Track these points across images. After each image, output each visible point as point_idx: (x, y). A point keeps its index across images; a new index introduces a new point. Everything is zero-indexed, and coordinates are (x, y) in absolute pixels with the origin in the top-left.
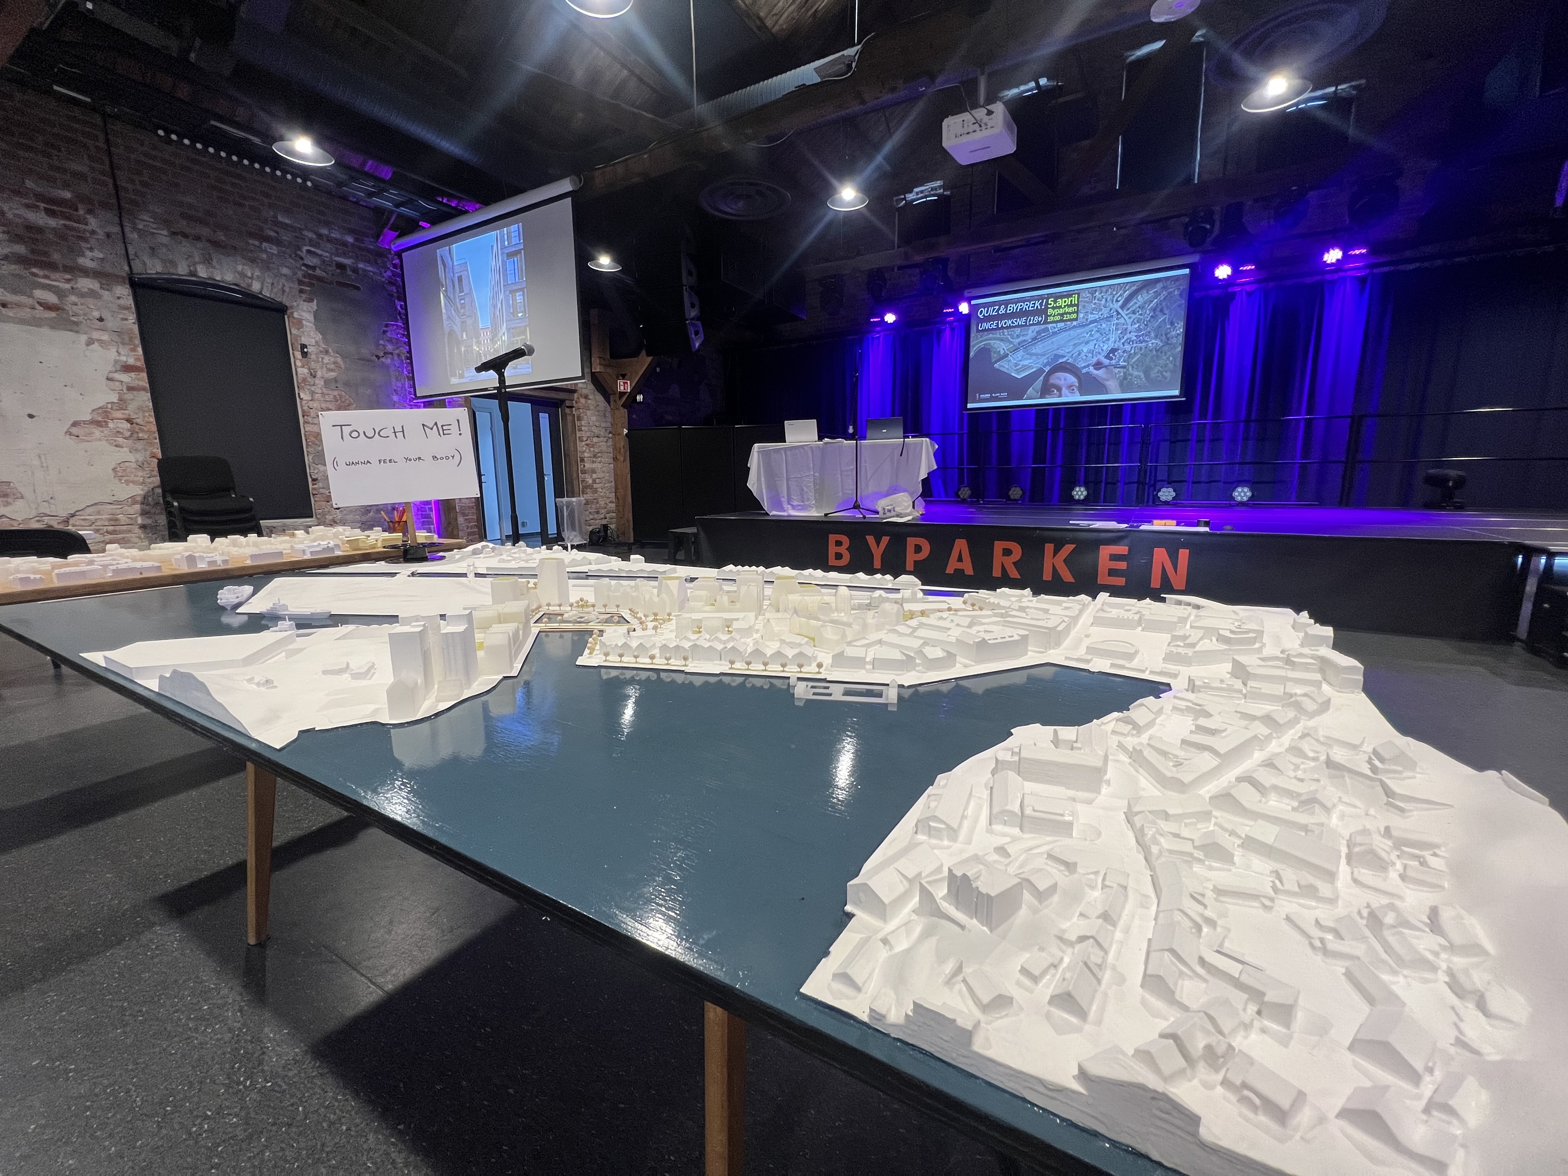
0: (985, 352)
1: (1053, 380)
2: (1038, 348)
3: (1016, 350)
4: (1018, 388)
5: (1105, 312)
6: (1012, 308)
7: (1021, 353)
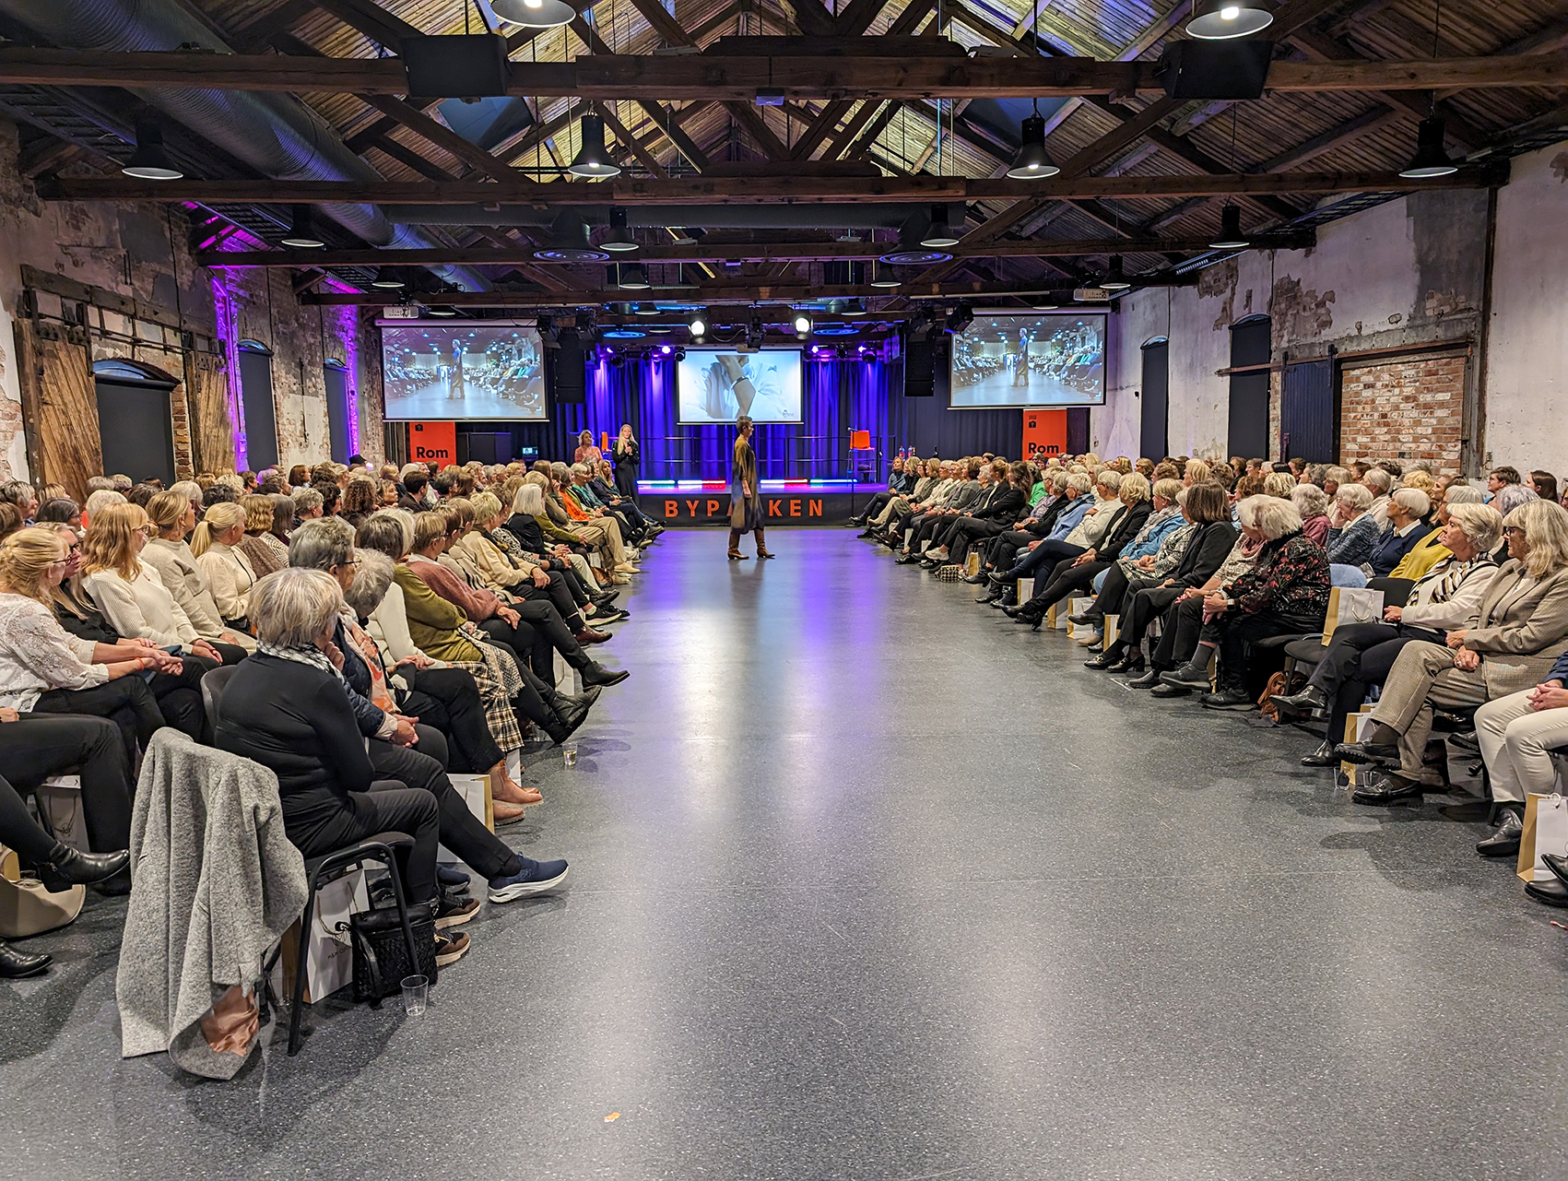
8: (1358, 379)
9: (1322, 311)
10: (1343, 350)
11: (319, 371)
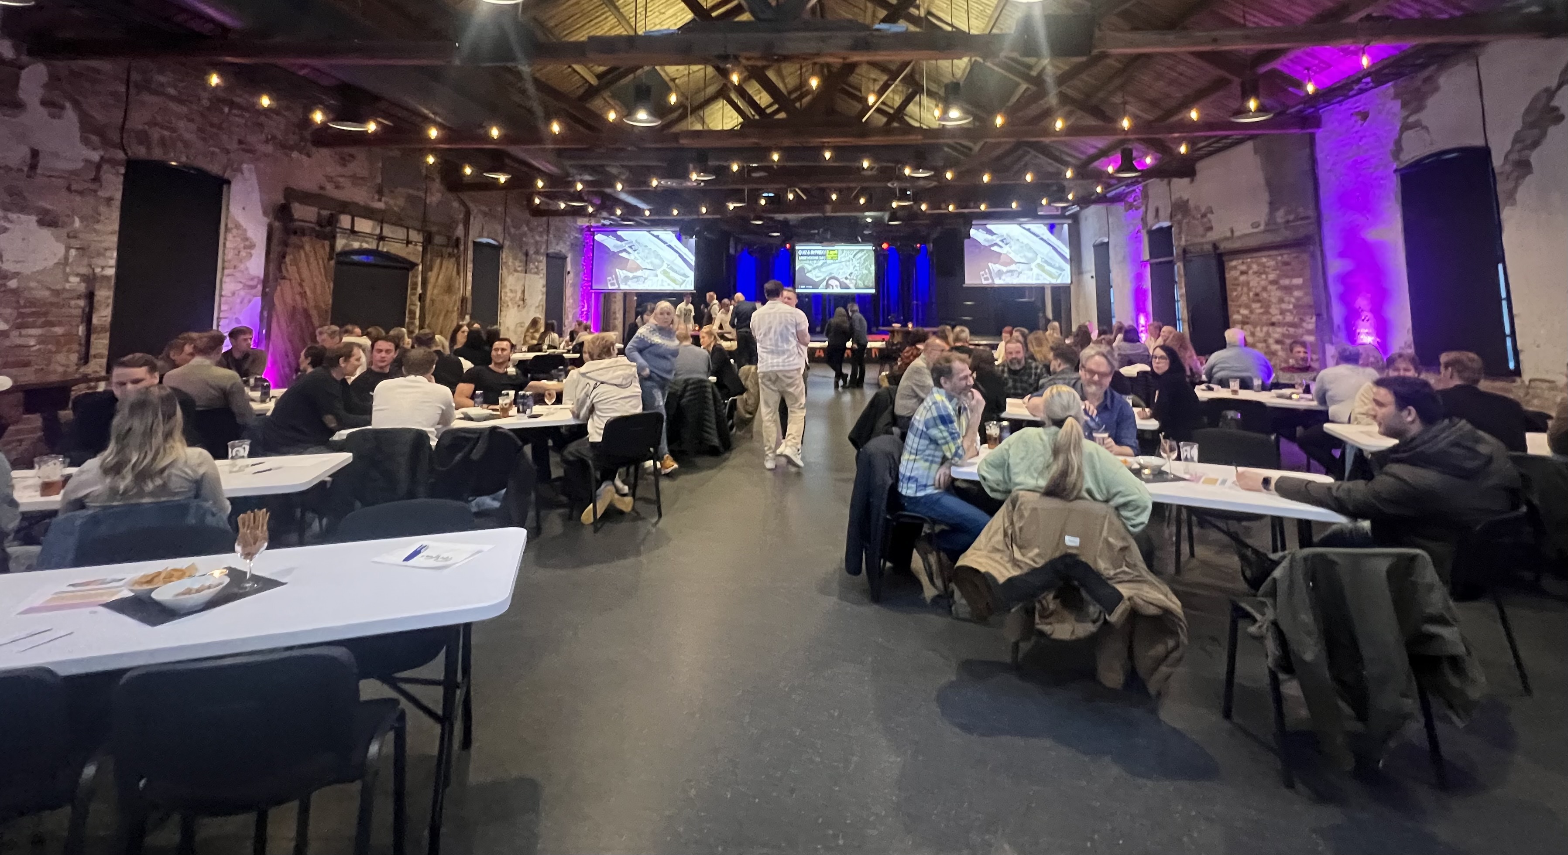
0: (802, 268)
1: (830, 282)
2: (823, 269)
3: (814, 269)
4: (816, 285)
5: (847, 258)
6: (813, 252)
7: (817, 270)
8: (1235, 268)
9: (1205, 220)
10: (1224, 246)
11: (543, 259)
